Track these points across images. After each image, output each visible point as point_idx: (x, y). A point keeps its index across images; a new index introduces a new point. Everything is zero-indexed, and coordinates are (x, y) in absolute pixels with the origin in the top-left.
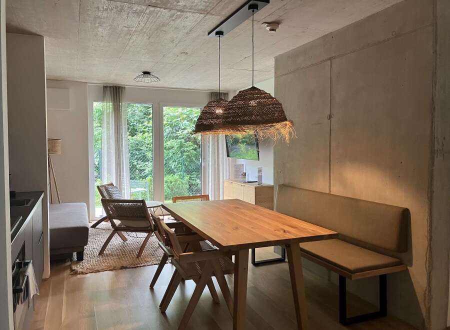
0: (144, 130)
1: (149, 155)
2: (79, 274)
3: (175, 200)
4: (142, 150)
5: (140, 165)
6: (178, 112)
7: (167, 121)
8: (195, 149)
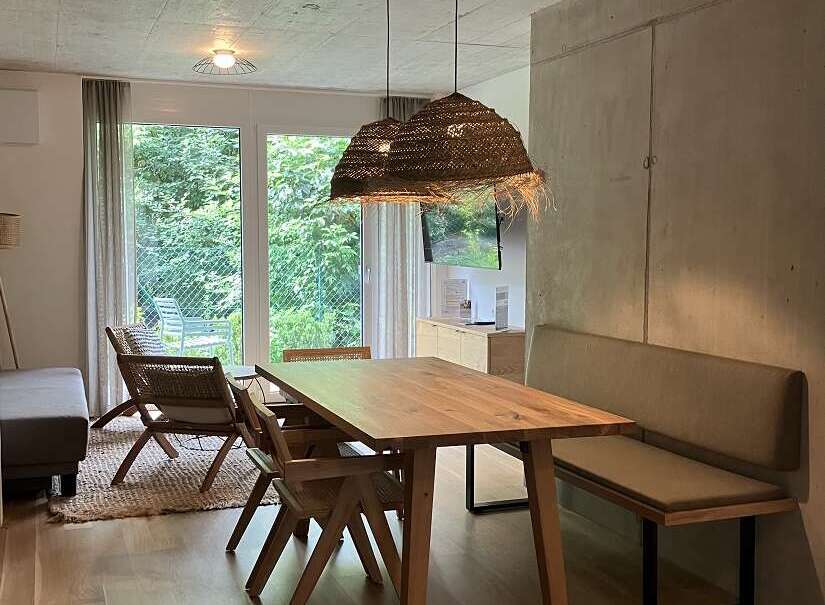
0: (224, 193)
1: (236, 257)
2: (68, 522)
3: (289, 356)
4: (217, 244)
5: (213, 283)
6: (308, 146)
7: (282, 171)
8: (352, 244)
